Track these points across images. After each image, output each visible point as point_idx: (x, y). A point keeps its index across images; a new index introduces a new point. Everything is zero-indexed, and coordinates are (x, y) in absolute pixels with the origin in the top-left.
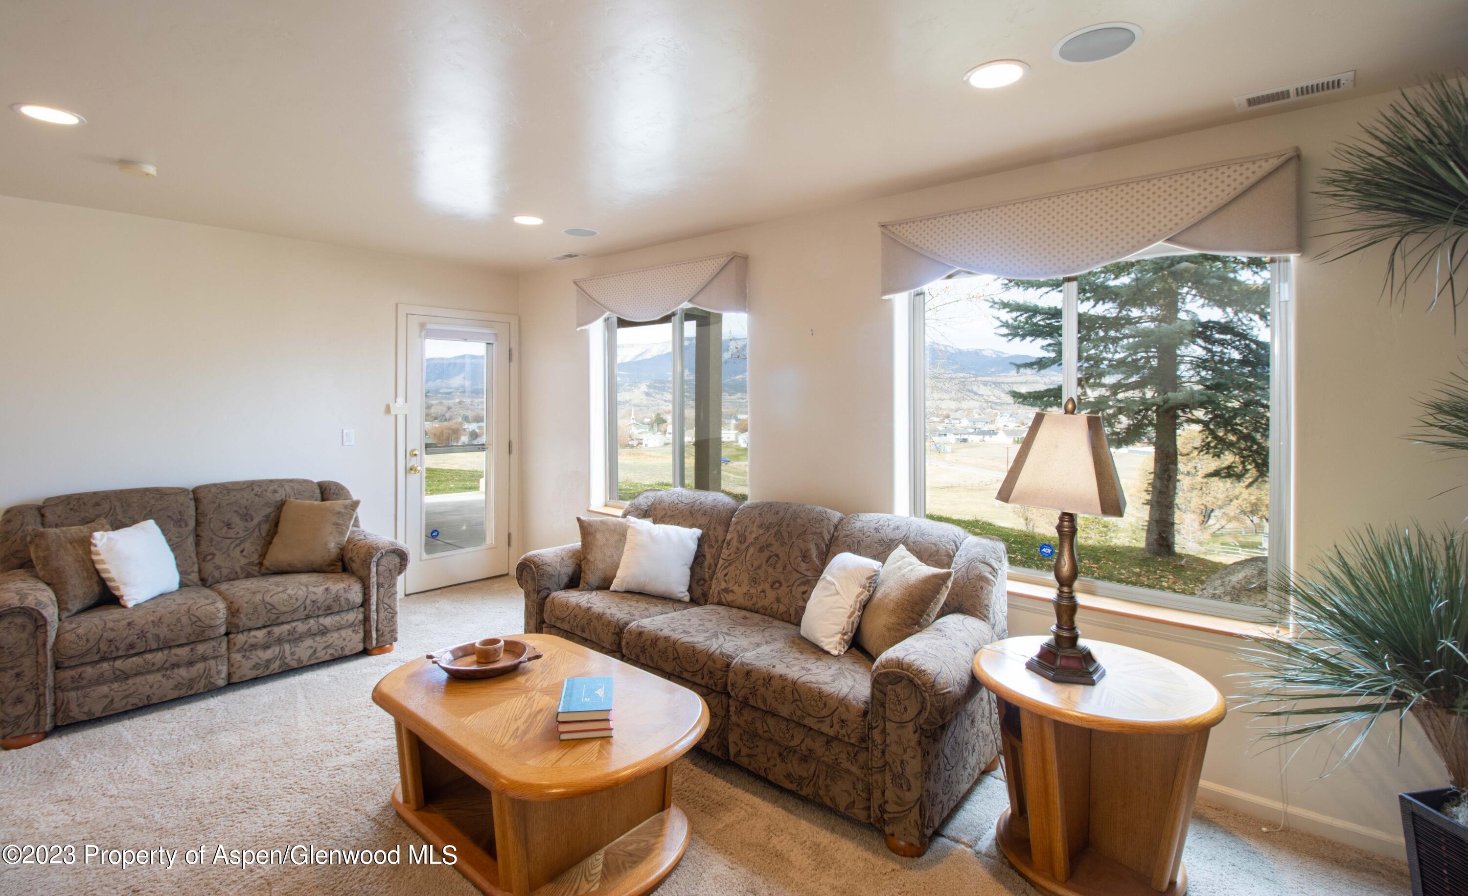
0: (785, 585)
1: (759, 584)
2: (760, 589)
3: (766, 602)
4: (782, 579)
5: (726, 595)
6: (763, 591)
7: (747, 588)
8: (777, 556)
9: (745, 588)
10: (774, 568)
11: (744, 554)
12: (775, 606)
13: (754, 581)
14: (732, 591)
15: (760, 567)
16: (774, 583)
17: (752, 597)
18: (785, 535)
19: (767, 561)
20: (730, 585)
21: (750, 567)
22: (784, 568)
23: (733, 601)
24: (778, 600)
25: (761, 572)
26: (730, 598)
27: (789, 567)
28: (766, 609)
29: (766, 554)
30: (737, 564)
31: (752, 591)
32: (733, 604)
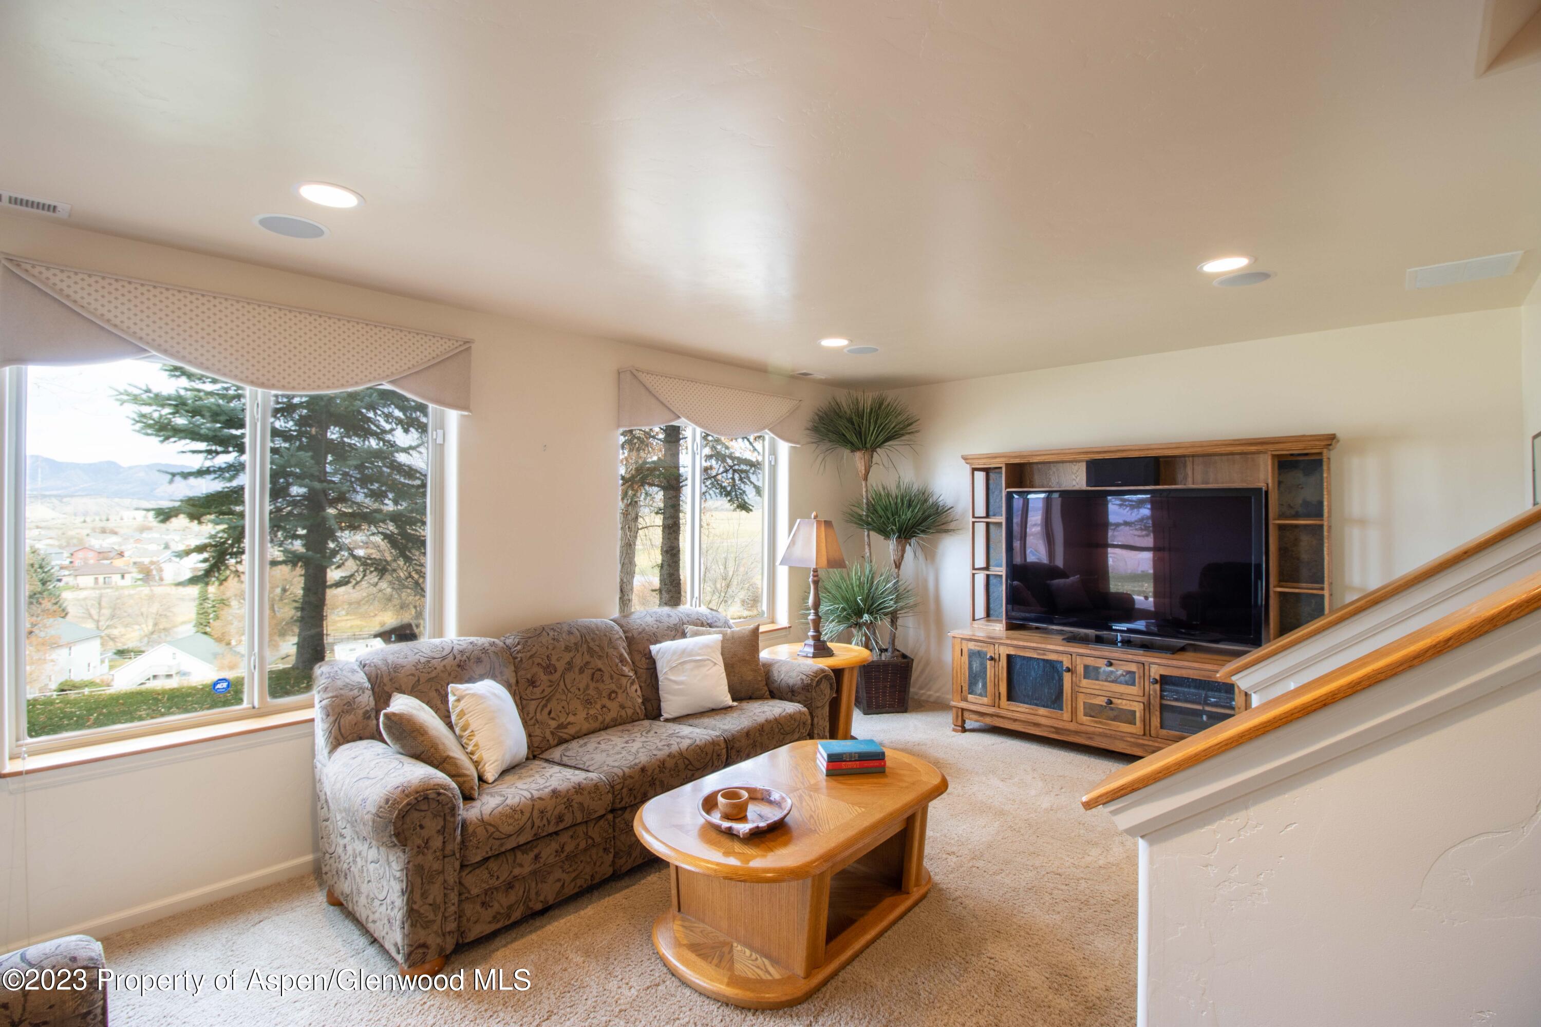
0: (620, 692)
1: (596, 702)
2: (598, 706)
3: (613, 714)
4: (614, 687)
5: (566, 731)
6: (604, 707)
7: (585, 712)
8: (600, 670)
9: (582, 715)
10: (603, 681)
11: (562, 683)
12: (623, 713)
13: (588, 702)
14: (569, 723)
15: (587, 687)
16: (610, 695)
17: (597, 717)
18: (597, 649)
19: (592, 679)
20: (562, 720)
21: (577, 692)
22: (612, 677)
23: (577, 732)
24: (622, 707)
25: (591, 692)
26: (572, 730)
27: (615, 676)
28: (616, 720)
29: (588, 672)
30: (558, 696)
31: (592, 712)
32: (579, 735)
